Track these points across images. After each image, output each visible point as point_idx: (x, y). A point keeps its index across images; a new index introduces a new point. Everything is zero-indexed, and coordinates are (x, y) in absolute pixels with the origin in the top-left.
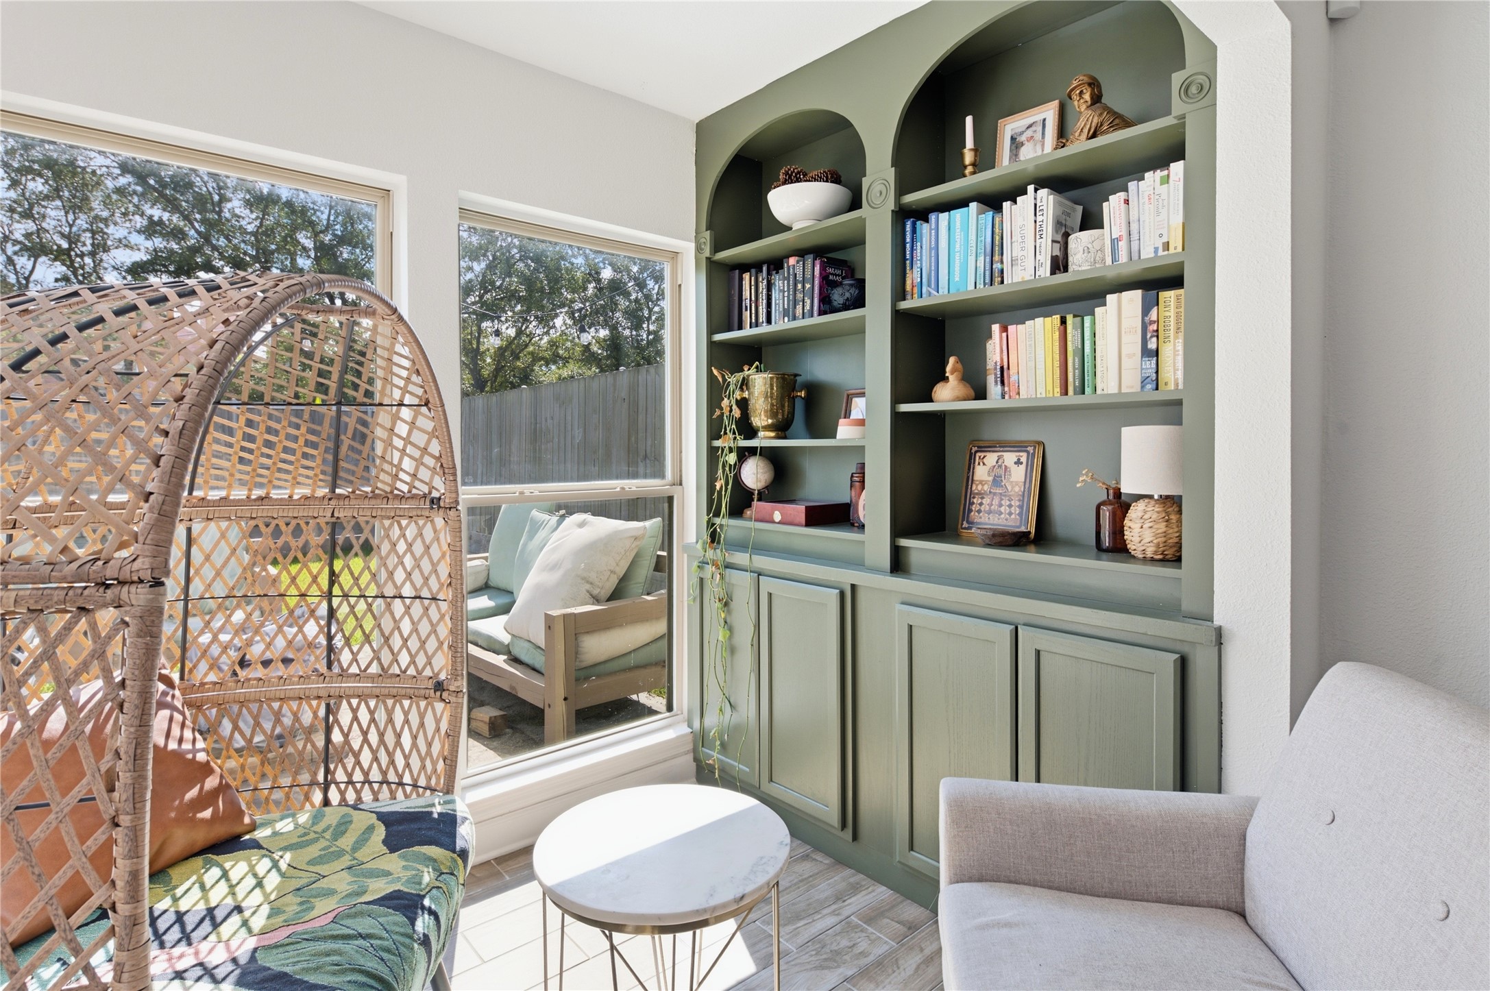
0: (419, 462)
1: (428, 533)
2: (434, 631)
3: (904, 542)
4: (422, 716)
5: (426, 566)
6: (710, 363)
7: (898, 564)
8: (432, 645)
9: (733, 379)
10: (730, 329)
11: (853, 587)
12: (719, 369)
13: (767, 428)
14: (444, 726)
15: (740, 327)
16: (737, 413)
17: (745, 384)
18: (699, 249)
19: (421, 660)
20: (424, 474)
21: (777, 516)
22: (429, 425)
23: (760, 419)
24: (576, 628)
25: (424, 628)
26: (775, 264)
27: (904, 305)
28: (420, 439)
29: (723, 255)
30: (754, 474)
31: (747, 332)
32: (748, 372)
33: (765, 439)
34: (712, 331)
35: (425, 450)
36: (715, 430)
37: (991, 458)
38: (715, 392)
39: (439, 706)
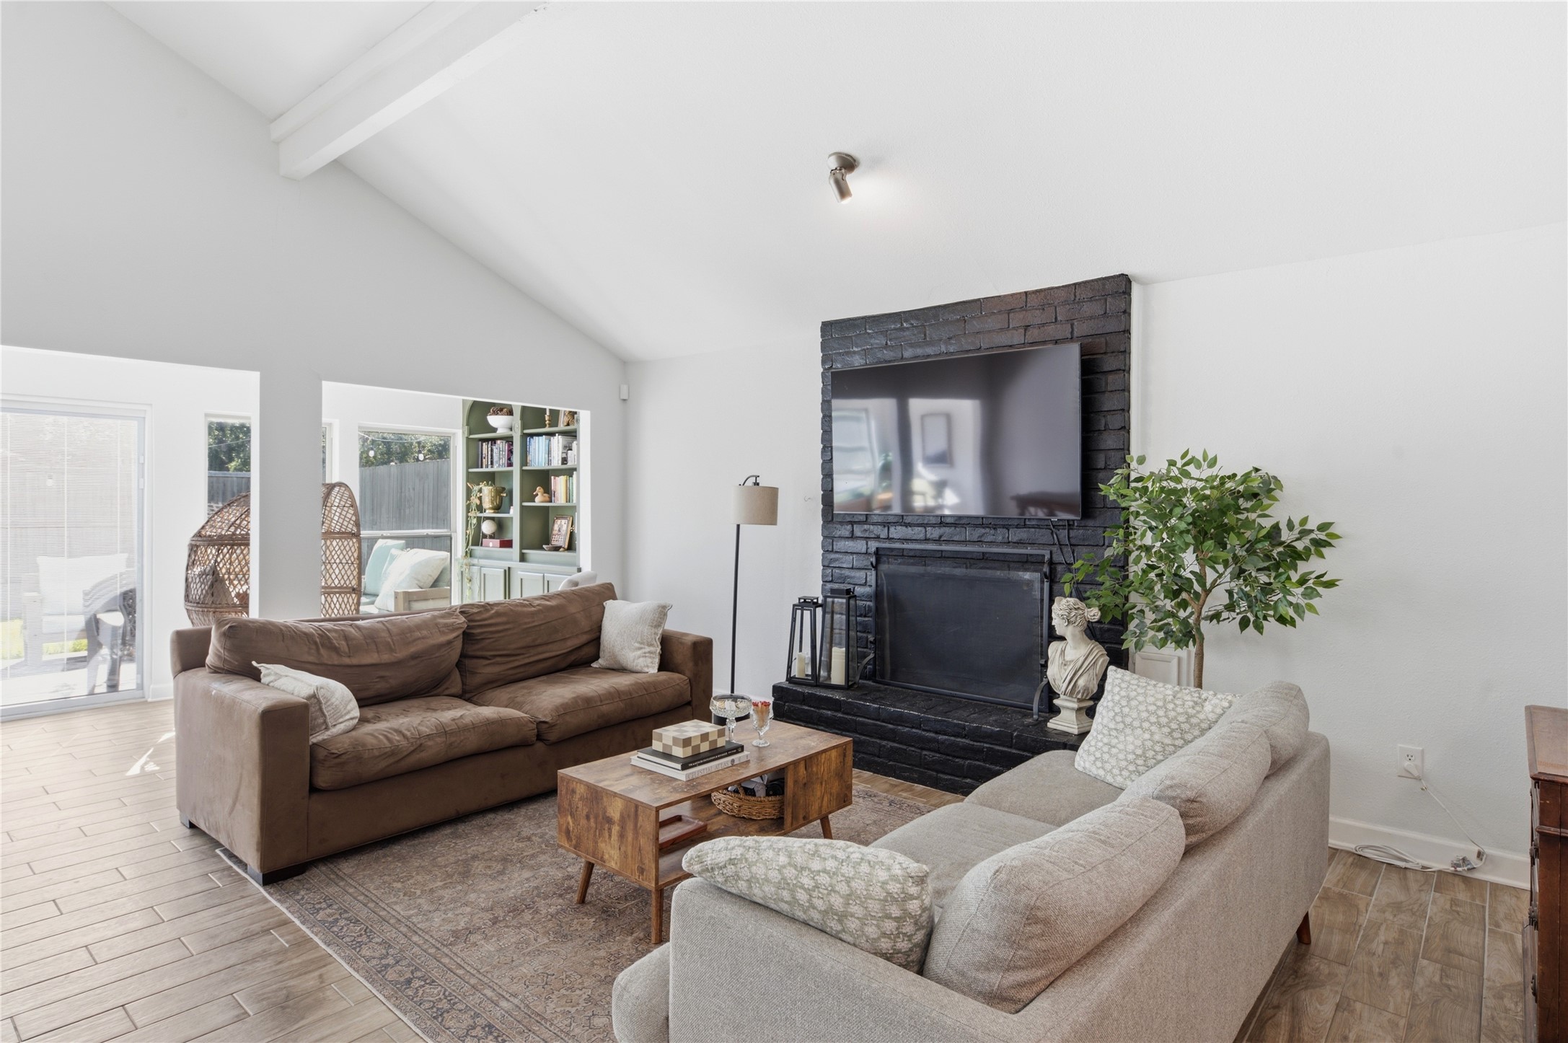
0: (349, 522)
1: (351, 543)
2: (352, 573)
3: (524, 551)
4: (348, 599)
5: (350, 553)
6: (468, 481)
7: (523, 558)
8: (351, 578)
9: (476, 488)
10: (478, 467)
11: (509, 568)
12: (471, 483)
13: (490, 508)
14: (355, 601)
15: (482, 467)
16: (478, 502)
17: (480, 491)
18: (463, 433)
19: (348, 582)
20: (350, 526)
21: (491, 545)
22: (352, 512)
23: (487, 504)
24: (409, 598)
25: (349, 572)
26: (493, 441)
27: (525, 468)
28: (349, 516)
29: (472, 436)
30: (487, 528)
31: (484, 470)
32: (482, 485)
33: (489, 513)
34: (468, 467)
35: (350, 519)
36: (468, 508)
37: (559, 521)
38: (469, 492)
39: (354, 595)
